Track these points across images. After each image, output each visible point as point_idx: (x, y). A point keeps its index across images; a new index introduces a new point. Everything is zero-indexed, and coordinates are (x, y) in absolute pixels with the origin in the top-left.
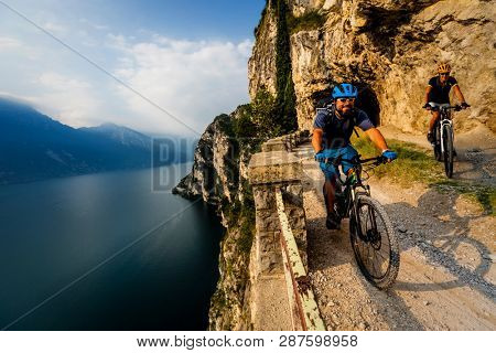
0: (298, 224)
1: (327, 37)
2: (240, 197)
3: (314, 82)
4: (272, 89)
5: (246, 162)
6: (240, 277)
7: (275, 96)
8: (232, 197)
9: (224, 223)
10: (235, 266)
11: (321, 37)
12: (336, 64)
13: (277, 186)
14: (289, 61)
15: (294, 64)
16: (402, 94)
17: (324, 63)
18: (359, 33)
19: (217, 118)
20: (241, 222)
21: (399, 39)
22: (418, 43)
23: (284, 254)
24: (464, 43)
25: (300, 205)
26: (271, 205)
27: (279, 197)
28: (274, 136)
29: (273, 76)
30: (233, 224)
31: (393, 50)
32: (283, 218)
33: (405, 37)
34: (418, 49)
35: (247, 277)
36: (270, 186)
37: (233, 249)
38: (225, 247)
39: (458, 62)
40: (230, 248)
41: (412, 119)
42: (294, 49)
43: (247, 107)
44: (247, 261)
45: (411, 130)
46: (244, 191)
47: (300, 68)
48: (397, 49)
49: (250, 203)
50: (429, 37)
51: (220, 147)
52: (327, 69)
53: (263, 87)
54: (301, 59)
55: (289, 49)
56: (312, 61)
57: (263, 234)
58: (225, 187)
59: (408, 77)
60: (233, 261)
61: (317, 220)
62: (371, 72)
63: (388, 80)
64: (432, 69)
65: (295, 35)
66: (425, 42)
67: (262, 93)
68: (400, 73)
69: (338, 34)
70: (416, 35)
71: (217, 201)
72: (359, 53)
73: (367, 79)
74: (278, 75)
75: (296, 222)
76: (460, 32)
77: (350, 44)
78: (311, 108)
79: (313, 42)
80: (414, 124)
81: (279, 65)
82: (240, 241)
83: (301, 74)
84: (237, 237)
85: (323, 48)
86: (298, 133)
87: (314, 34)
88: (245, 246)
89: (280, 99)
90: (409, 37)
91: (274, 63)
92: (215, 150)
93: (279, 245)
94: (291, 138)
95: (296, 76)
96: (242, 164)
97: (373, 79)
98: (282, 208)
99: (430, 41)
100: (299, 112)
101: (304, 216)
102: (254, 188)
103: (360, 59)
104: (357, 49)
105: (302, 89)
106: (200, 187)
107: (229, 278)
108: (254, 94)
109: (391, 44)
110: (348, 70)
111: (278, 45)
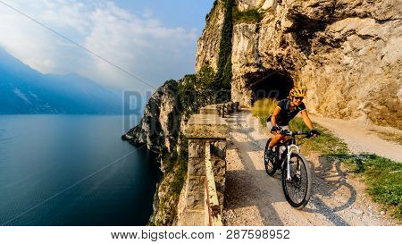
0: (220, 172)
1: (262, 31)
2: (178, 149)
3: (248, 65)
4: (214, 66)
5: (186, 121)
6: (169, 214)
7: (216, 71)
8: (171, 149)
9: (162, 168)
10: (167, 204)
11: (257, 30)
12: (266, 53)
13: (208, 141)
14: (231, 45)
15: (234, 48)
16: (312, 84)
17: (257, 51)
18: (286, 32)
19: (167, 82)
20: (175, 169)
21: (315, 41)
22: (329, 47)
23: (206, 193)
24: (361, 52)
25: (224, 158)
26: (201, 155)
27: (208, 149)
28: (211, 103)
29: (217, 55)
30: (169, 170)
31: (310, 50)
32: (209, 164)
33: (319, 41)
34: (328, 51)
35: (175, 213)
36: (202, 141)
37: (167, 191)
38: (160, 188)
39: (355, 66)
40: (164, 189)
41: (317, 104)
42: (235, 36)
43: (193, 77)
44: (177, 201)
45: (315, 112)
46: (181, 145)
47: (239, 52)
48: (313, 49)
49: (185, 154)
50: (337, 44)
51: (167, 106)
52: (259, 56)
53: (207, 63)
54: (240, 45)
55: (231, 36)
56: (248, 48)
57: (192, 177)
58: (167, 139)
59: (318, 72)
60: (165, 200)
61: (235, 171)
62: (291, 64)
63: (303, 72)
64: (336, 68)
65: (237, 25)
66: (334, 47)
67: (206, 68)
68: (313, 68)
69: (271, 30)
70: (328, 40)
71: (158, 150)
72: (285, 48)
73: (288, 68)
74: (221, 55)
75: (218, 171)
76: (359, 43)
77: (278, 40)
78: (243, 85)
79: (251, 33)
80: (318, 108)
81: (221, 47)
82: (174, 185)
83: (238, 57)
84: (171, 180)
85: (258, 39)
86: (230, 103)
87: (252, 27)
88: (177, 189)
89: (220, 74)
90: (323, 41)
91: (218, 45)
92: (161, 108)
93: (203, 187)
94: (224, 106)
95: (235, 58)
96: (183, 122)
97: (293, 69)
98: (209, 157)
99: (338, 47)
100: (233, 87)
101: (225, 167)
102: (189, 141)
103: (285, 52)
104: (283, 44)
105: (238, 69)
106: (146, 137)
107: (160, 213)
108: (199, 68)
109: (309, 45)
110: (275, 59)
111: (223, 31)
